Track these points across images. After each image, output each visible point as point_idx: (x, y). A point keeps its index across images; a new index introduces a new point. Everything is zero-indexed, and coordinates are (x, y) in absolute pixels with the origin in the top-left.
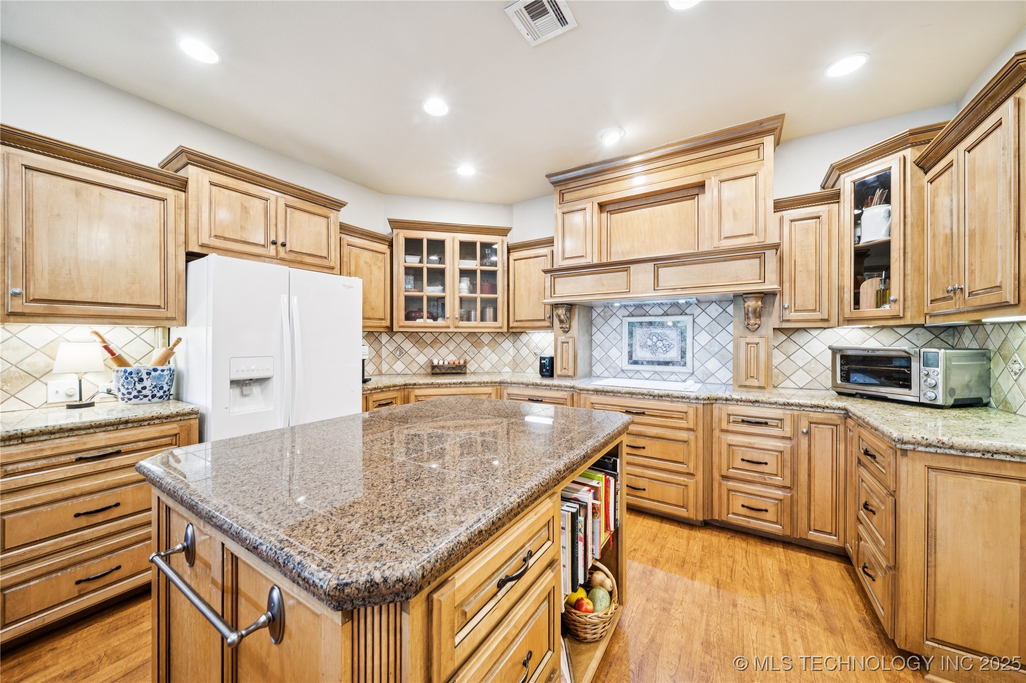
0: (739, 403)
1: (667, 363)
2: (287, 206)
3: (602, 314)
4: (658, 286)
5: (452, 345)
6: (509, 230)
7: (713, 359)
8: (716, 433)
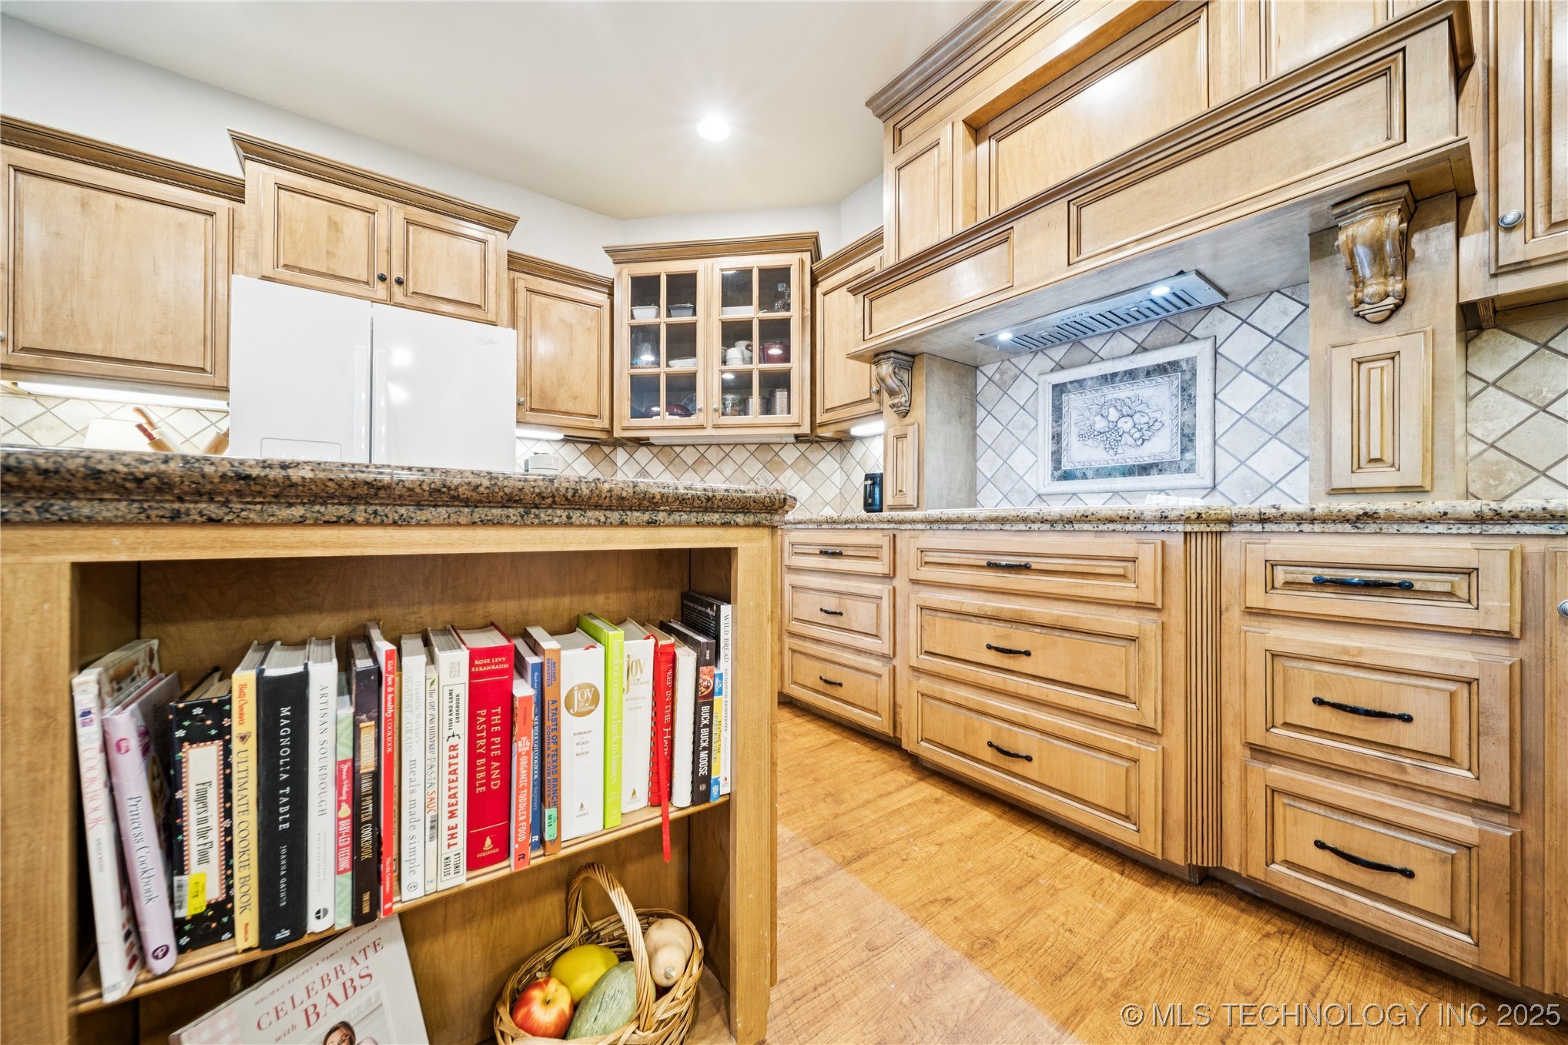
0: (1306, 527)
1: (1145, 469)
2: (409, 222)
3: (997, 377)
4: (1079, 252)
6: (812, 239)
7: (1275, 442)
8: (1233, 618)
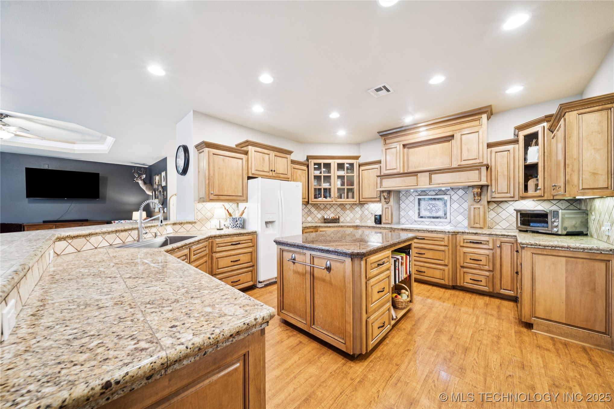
0: (469, 234)
1: (437, 218)
2: (275, 156)
3: (405, 195)
4: (431, 183)
5: (332, 210)
6: (360, 157)
7: (460, 215)
8: (458, 247)
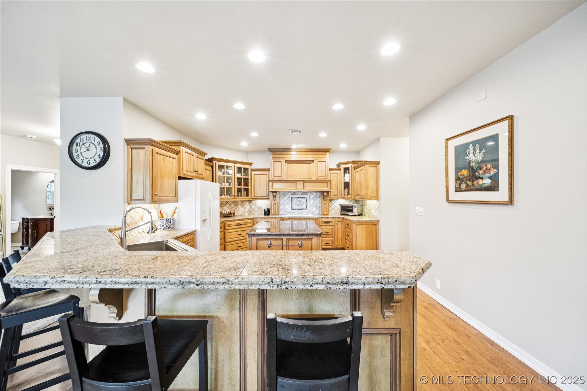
0: (324, 218)
1: (302, 209)
3: (283, 194)
5: (228, 205)
6: (253, 163)
7: (314, 207)
